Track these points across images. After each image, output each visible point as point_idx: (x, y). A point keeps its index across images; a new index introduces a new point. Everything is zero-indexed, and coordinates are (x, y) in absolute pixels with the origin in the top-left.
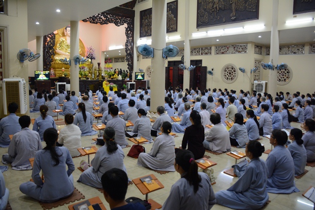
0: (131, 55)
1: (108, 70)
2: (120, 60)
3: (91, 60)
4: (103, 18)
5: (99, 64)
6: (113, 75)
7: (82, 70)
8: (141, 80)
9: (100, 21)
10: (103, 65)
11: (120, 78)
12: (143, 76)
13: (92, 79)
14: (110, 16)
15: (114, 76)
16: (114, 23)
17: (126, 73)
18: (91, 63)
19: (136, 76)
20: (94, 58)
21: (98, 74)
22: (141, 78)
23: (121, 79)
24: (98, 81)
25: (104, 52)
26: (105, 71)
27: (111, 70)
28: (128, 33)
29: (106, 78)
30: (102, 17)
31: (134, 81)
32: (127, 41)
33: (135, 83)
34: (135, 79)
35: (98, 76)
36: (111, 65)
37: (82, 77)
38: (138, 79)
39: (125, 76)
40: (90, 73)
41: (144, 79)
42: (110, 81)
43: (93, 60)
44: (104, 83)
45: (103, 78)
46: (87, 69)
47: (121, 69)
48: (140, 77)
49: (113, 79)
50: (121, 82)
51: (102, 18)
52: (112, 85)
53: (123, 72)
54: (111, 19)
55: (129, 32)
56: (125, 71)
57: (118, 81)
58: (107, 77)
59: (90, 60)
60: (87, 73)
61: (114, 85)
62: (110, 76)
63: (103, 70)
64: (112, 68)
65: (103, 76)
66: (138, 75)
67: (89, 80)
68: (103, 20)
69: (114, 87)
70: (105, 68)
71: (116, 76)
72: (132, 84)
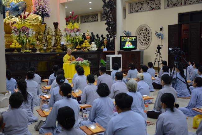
0: (111, 6)
1: (73, 34)
2: (90, 19)
3: (43, 17)
5: (56, 25)
6: (81, 43)
7: (23, 35)
8: (130, 49)
10: (62, 26)
11: (94, 47)
12: (134, 43)
13: (42, 51)
15: (84, 45)
17: (101, 39)
18: (42, 22)
19: (123, 44)
20: (48, 15)
21: (53, 42)
22: (131, 47)
23: (96, 49)
24: (53, 54)
25: (63, 4)
26: (66, 36)
27: (78, 33)
29: (69, 49)
31: (119, 53)
33: (120, 56)
34: (121, 49)
35: (55, 46)
36: (76, 26)
37: (23, 48)
38: (126, 49)
39: (100, 44)
40: (38, 40)
41: (135, 48)
42: (75, 55)
43: (45, 18)
44: (66, 57)
45: (64, 48)
46: (31, 32)
47: (92, 33)
48: (128, 45)
49: (80, 49)
50: (96, 56)
52: (80, 62)
53: (96, 37)
56: (100, 36)
57: (90, 53)
58: (71, 46)
59: (40, 18)
60: (33, 40)
61: (84, 61)
62: (76, 44)
63: (63, 33)
64: (78, 30)
65: (63, 45)
66: (125, 42)
67: (38, 52)
69: (85, 64)
70: (66, 30)
71: (86, 44)
72: (116, 58)
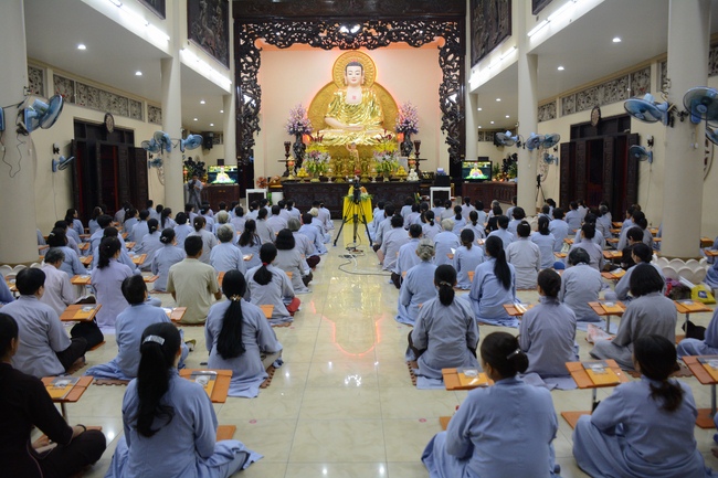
4: (375, 34)
5: (417, 144)
8: (481, 180)
9: (366, 40)
14: (393, 26)
16: (406, 40)
28: (446, 58)
30: (372, 30)
32: (445, 80)
33: (449, 189)
38: (471, 180)
48: (475, 174)
51: (370, 34)
54: (397, 32)
55: (450, 57)
68: (373, 38)
